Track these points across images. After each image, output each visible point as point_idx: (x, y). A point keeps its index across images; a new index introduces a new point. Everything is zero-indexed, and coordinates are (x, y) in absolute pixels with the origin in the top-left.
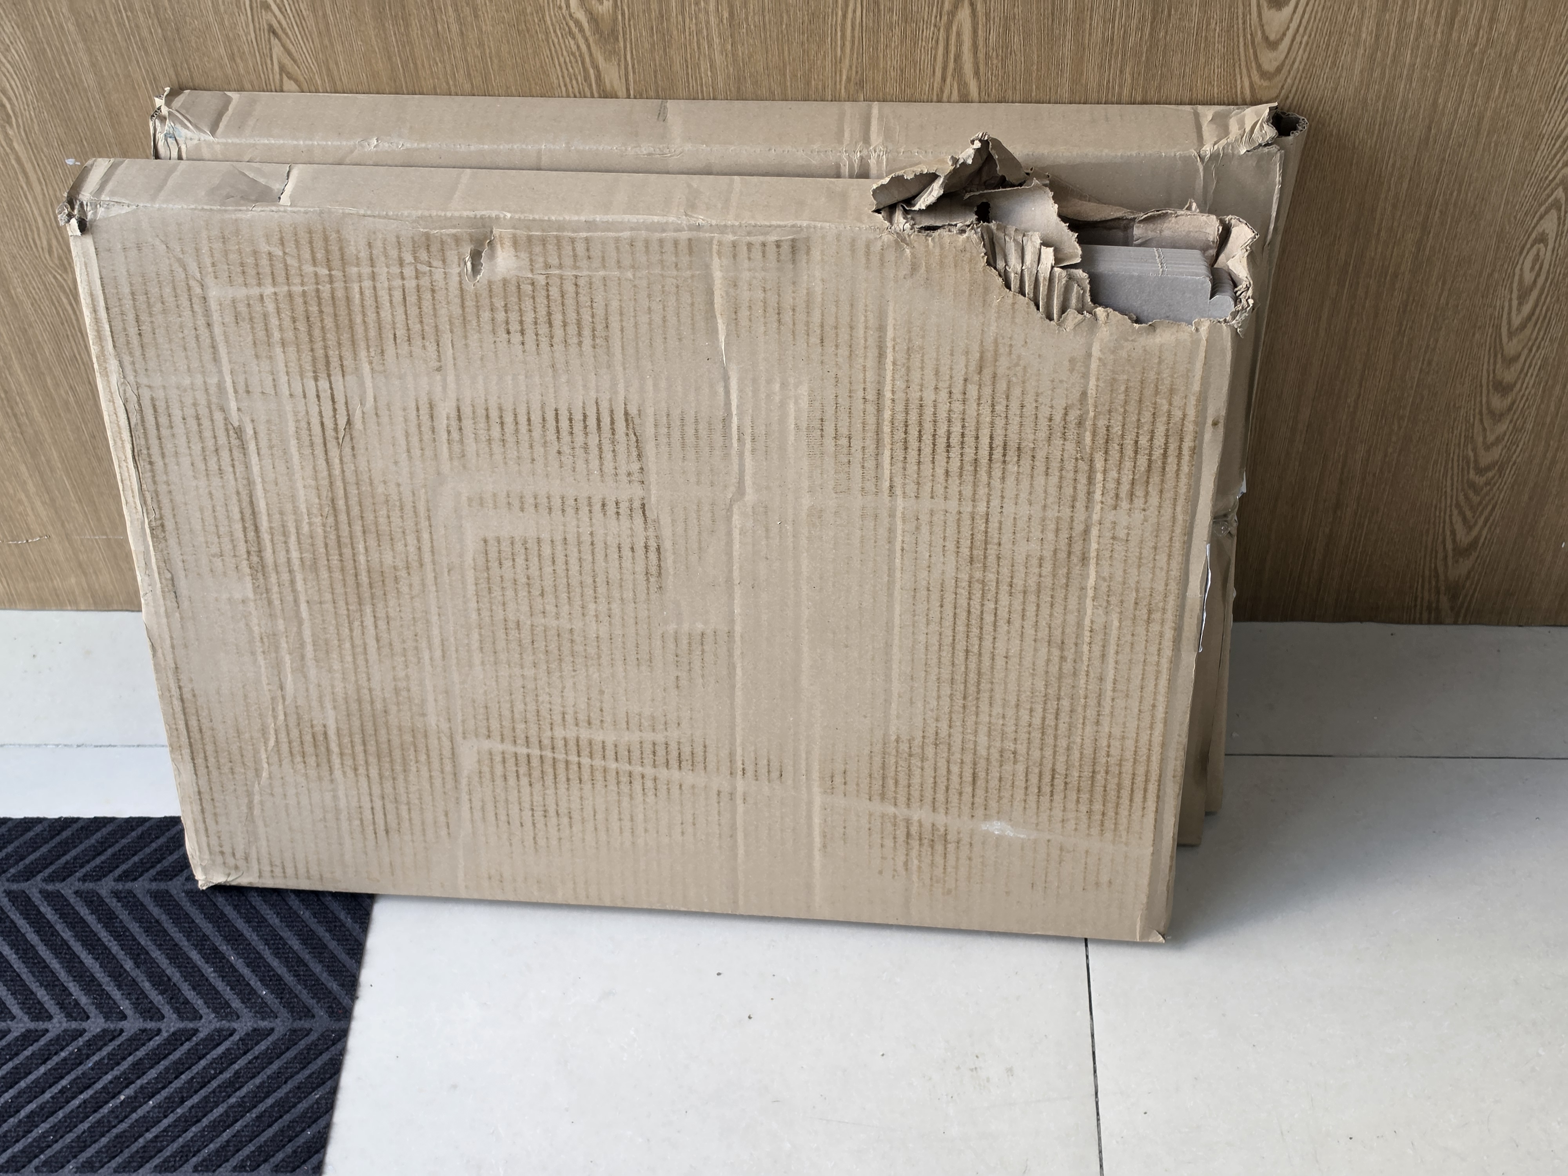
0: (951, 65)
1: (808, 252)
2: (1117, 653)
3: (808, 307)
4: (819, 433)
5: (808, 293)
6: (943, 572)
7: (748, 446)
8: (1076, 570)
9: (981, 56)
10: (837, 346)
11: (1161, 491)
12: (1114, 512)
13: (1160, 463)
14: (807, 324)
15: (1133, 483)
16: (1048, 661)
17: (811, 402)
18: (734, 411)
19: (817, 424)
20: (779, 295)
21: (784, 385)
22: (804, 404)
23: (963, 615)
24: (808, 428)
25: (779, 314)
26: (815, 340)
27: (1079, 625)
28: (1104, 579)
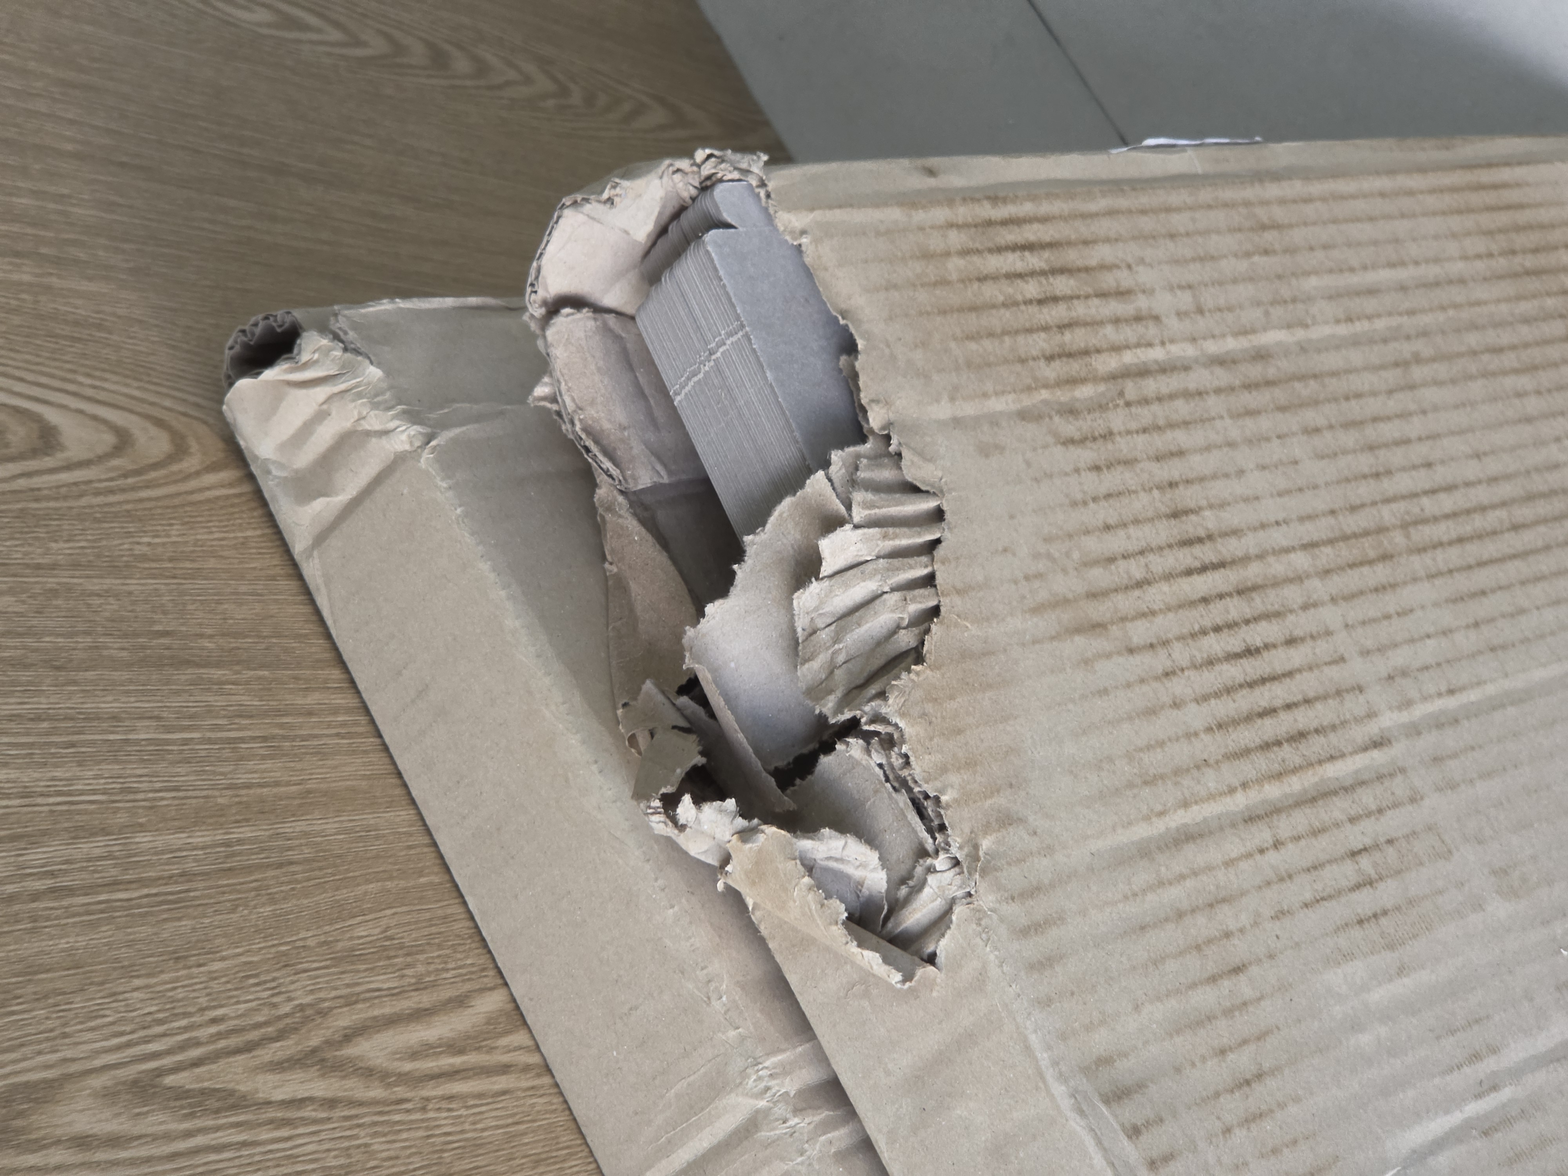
0: (472, 1059)
1: (1105, 1061)
2: (1352, 270)
3: (1200, 1024)
4: (1383, 921)
5: (1178, 1032)
6: (1436, 604)
7: (1490, 1065)
8: (1286, 365)
9: (425, 999)
10: (1228, 935)
11: (1086, 243)
12: (1164, 319)
13: (1046, 254)
14: (1228, 1013)
15: (1103, 295)
16: (1437, 383)
17: (1348, 956)
18: (1456, 1118)
19: (1372, 930)
20: (1217, 1095)
21: (1355, 1026)
22: (1357, 969)
23: (1474, 551)
24: (1391, 947)
25: (1248, 1082)
26: (1244, 987)
27: (1355, 342)
28: (1267, 313)
